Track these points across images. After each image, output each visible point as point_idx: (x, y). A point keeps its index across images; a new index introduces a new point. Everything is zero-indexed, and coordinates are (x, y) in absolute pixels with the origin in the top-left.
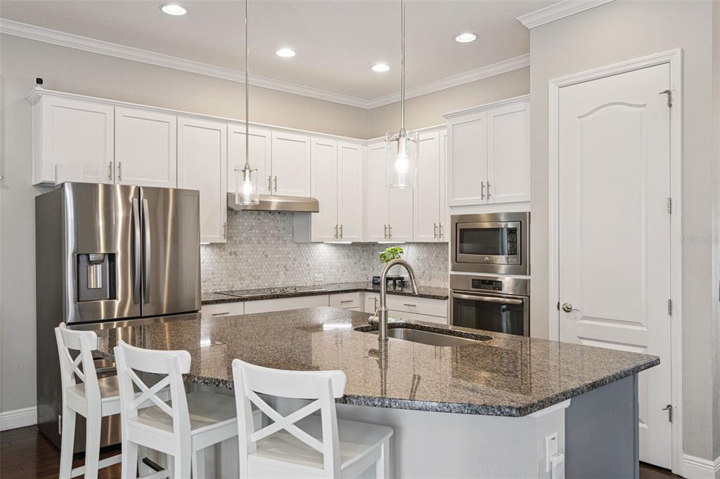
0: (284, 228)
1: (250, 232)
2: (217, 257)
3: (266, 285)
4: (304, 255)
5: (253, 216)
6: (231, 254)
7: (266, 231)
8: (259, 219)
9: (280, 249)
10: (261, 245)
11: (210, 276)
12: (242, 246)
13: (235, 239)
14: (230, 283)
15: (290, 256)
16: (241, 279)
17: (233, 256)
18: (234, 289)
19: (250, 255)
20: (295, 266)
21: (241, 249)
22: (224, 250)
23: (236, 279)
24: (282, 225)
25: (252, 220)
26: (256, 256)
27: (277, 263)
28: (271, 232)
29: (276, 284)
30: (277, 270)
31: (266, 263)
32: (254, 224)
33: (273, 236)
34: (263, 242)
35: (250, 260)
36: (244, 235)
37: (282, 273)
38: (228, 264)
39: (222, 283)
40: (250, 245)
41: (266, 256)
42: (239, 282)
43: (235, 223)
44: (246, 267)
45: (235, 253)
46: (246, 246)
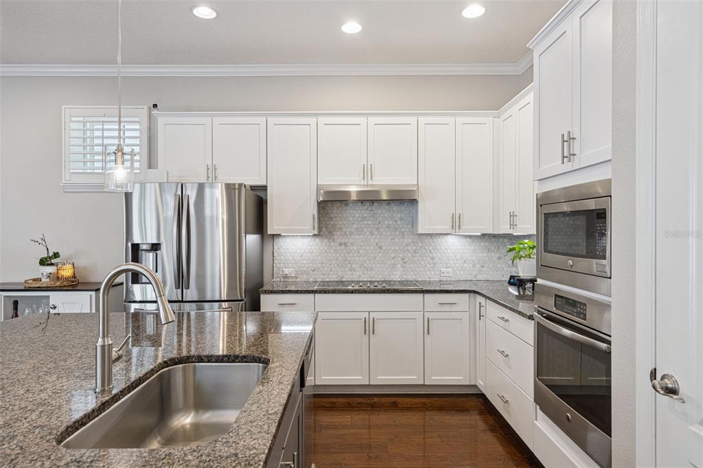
0: (401, 219)
1: (361, 223)
2: (326, 248)
3: (380, 278)
4: (427, 247)
5: (365, 207)
6: (340, 245)
7: (379, 222)
8: (372, 210)
9: (397, 241)
10: (374, 237)
11: (319, 266)
12: (353, 237)
13: (344, 230)
14: (340, 273)
15: (409, 248)
16: (351, 269)
17: (343, 247)
18: (344, 280)
19: (361, 246)
20: (415, 259)
21: (351, 240)
22: (333, 240)
23: (346, 269)
24: (399, 215)
25: (363, 212)
26: (367, 248)
27: (393, 255)
28: (386, 222)
29: (392, 277)
30: (393, 262)
31: (380, 255)
32: (366, 215)
33: (389, 226)
34: (376, 233)
35: (361, 251)
36: (355, 226)
37: (399, 266)
38: (338, 255)
39: (332, 273)
40: (361, 237)
41: (381, 247)
42: (349, 273)
43: (345, 215)
44: (357, 258)
45: (345, 244)
46: (357, 237)
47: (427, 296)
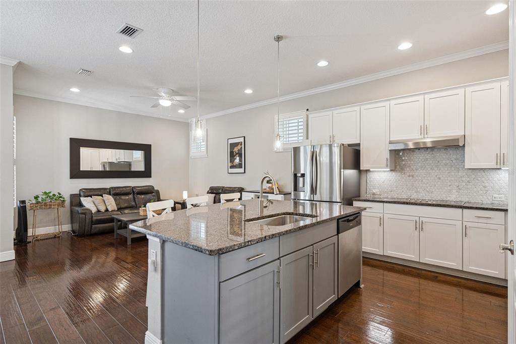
0: (456, 159)
1: (424, 162)
2: (399, 178)
3: (439, 198)
4: (479, 179)
5: (427, 152)
6: (409, 176)
7: (438, 162)
8: (433, 154)
9: (453, 174)
10: (434, 171)
11: (395, 189)
12: (418, 171)
13: (412, 167)
14: (409, 194)
15: (463, 179)
16: (417, 192)
17: (411, 178)
18: (412, 198)
19: (424, 177)
20: (469, 187)
21: (417, 174)
22: (404, 174)
23: (414, 192)
24: (455, 157)
25: (426, 155)
26: (429, 178)
27: (449, 184)
28: (444, 162)
29: (449, 198)
30: (449, 188)
31: (439, 183)
32: (428, 157)
33: (446, 165)
34: (436, 169)
35: (424, 181)
36: (420, 164)
37: (454, 191)
38: (407, 183)
39: (403, 193)
40: (424, 171)
41: (439, 178)
42: (415, 194)
43: (412, 158)
44: (421, 185)
45: (413, 176)
46: (421, 171)
47: (465, 211)
